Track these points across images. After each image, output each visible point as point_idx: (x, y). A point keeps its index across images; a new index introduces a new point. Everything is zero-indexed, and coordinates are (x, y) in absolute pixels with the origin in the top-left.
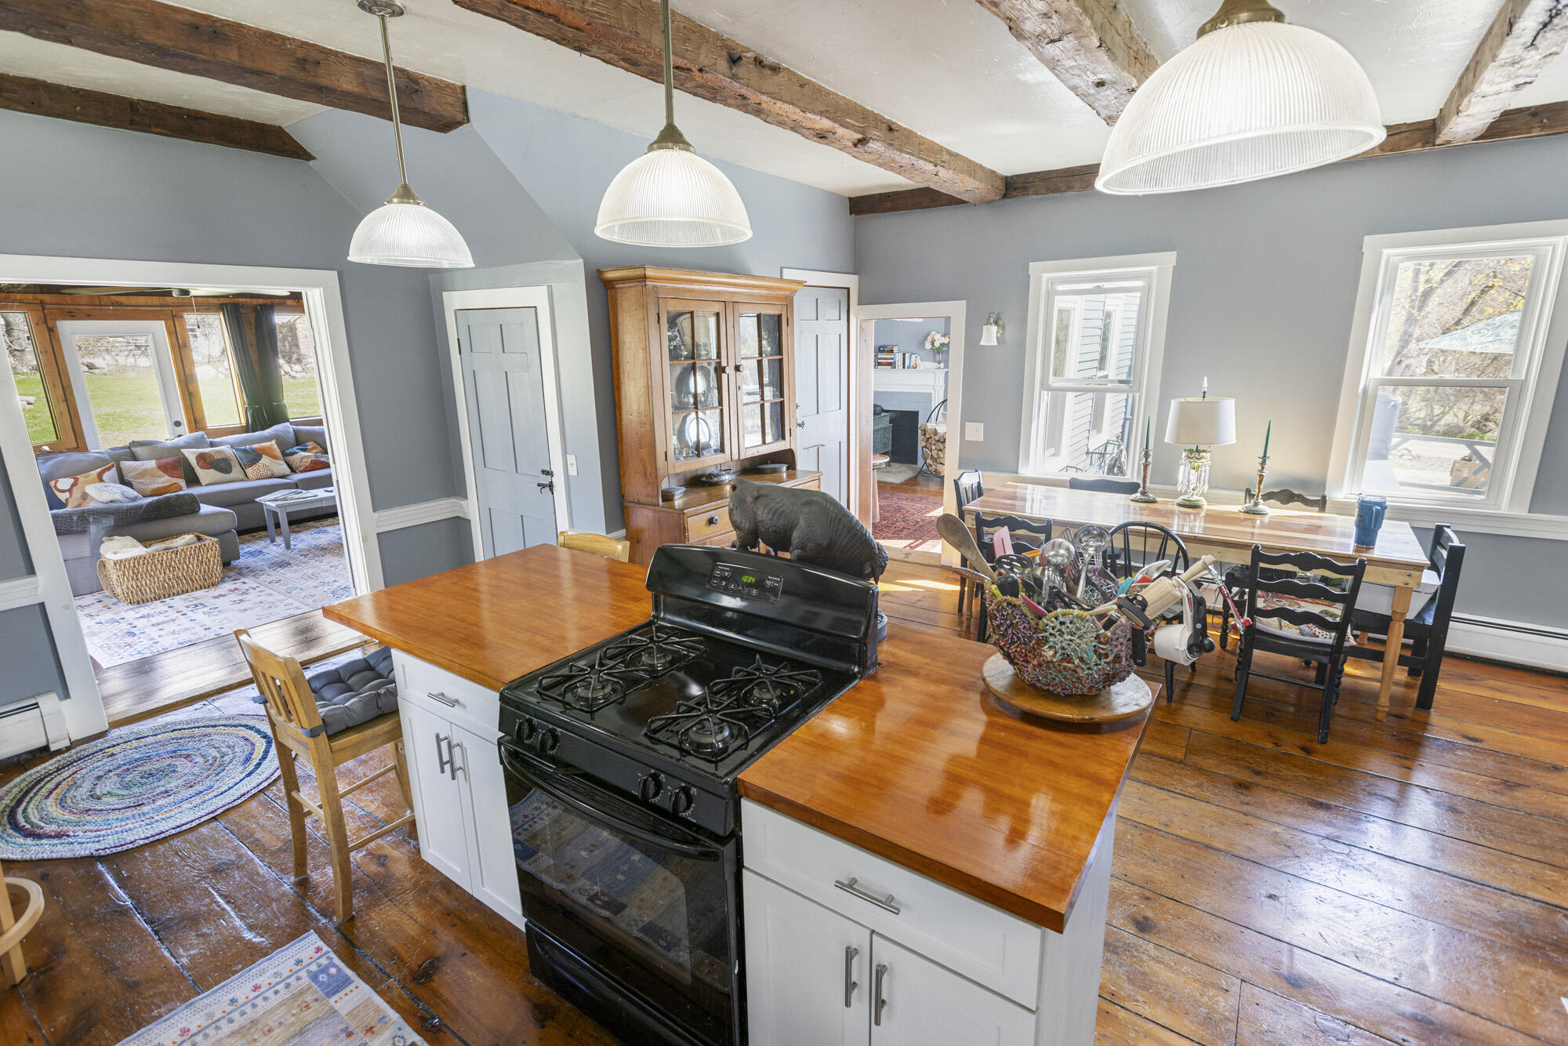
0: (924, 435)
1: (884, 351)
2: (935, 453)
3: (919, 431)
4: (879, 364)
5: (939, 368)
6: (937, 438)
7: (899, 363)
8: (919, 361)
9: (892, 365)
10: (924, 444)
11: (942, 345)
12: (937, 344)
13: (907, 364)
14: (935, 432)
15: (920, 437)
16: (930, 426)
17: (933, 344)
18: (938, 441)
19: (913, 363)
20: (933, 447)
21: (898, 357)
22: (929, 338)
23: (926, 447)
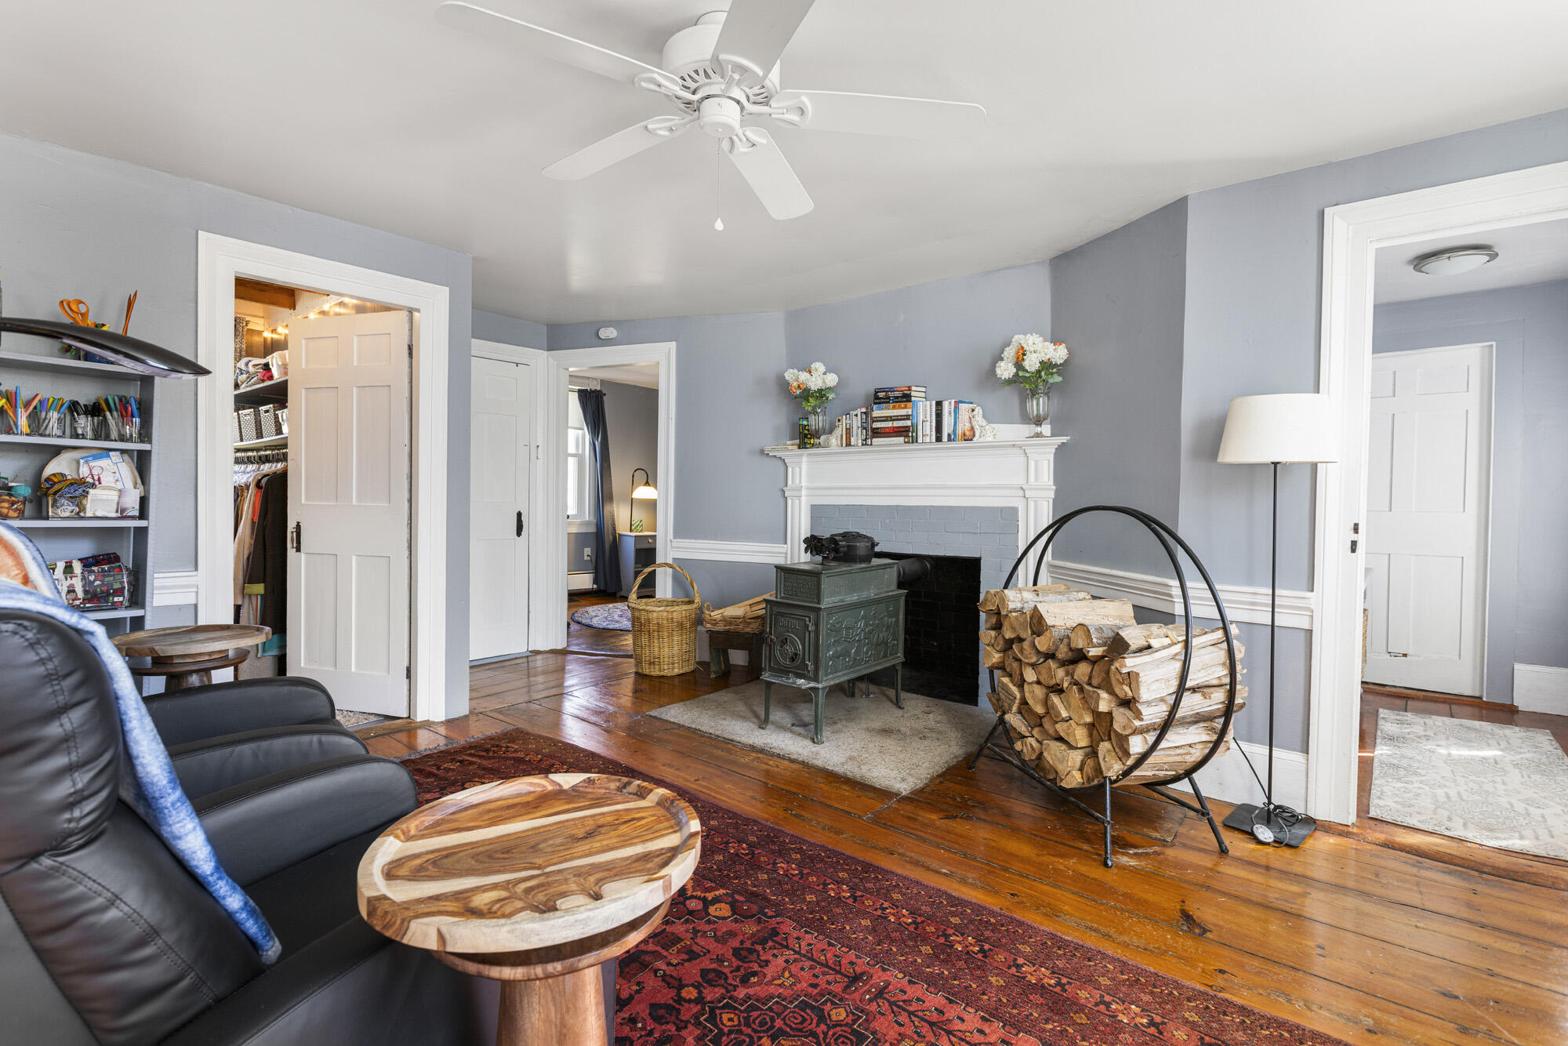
0: (998, 627)
1: (886, 400)
2: (1035, 695)
3: (983, 616)
4: (877, 433)
5: (1038, 435)
6: (1042, 644)
7: (927, 429)
8: (979, 420)
9: (906, 433)
10: (996, 657)
11: (1047, 366)
12: (1032, 363)
13: (946, 429)
14: (1037, 623)
15: (986, 635)
16: (1018, 599)
17: (1019, 365)
18: (1049, 656)
19: (963, 426)
20: (1030, 675)
21: (923, 412)
22: (1010, 353)
23: (1001, 667)
